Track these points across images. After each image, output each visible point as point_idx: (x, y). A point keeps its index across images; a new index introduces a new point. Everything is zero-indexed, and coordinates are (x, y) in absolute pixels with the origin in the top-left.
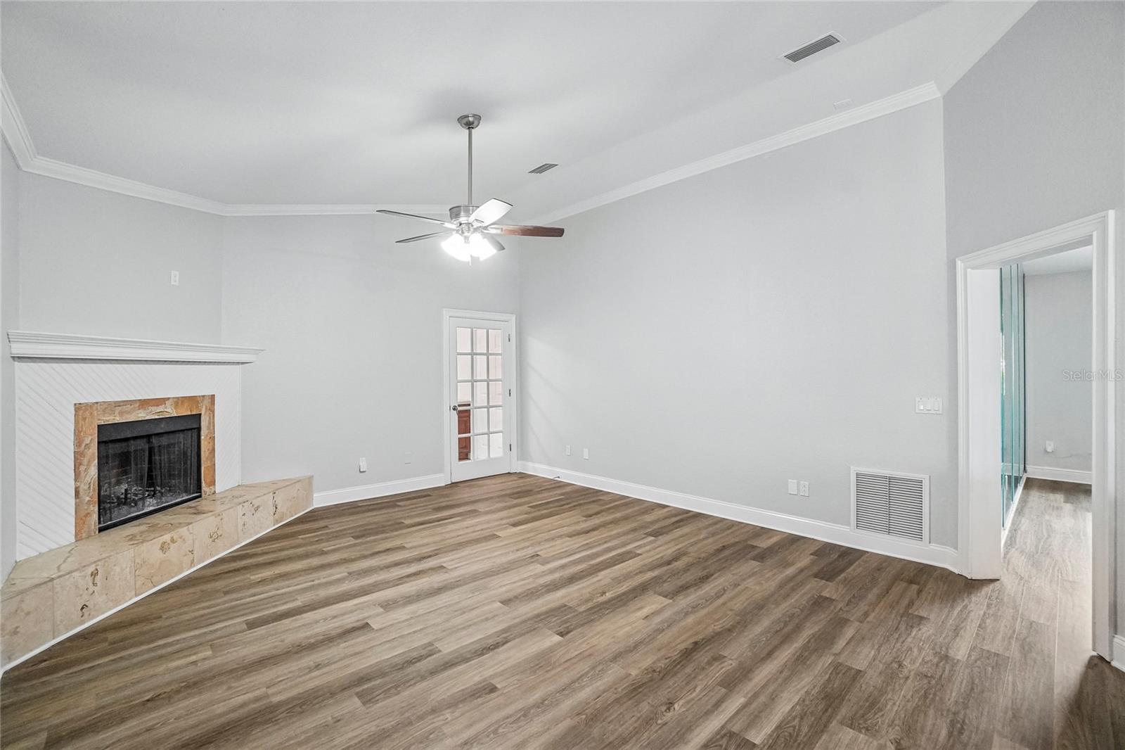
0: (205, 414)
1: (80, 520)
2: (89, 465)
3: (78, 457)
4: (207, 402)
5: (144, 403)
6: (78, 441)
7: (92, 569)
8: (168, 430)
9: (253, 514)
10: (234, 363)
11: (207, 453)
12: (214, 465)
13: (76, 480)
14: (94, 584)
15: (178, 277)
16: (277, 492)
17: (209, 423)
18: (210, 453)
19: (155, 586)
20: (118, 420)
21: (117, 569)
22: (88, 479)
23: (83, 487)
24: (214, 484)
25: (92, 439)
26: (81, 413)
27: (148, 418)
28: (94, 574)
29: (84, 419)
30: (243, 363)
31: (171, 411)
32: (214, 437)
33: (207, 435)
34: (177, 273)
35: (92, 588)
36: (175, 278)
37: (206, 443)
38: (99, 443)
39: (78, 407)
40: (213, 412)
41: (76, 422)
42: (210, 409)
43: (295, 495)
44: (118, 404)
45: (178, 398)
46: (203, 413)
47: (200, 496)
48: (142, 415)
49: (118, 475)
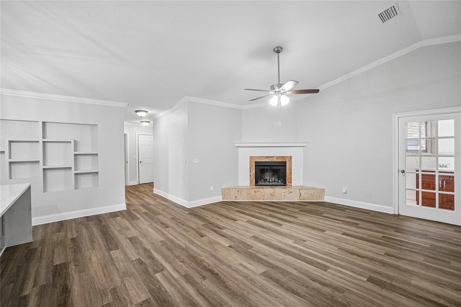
0: (288, 162)
1: (251, 182)
2: (253, 170)
3: (250, 168)
4: (289, 158)
5: (267, 157)
6: (251, 165)
7: (238, 190)
8: (274, 165)
9: (289, 194)
10: (300, 147)
11: (288, 173)
12: (291, 177)
13: (250, 173)
14: (238, 193)
15: (280, 123)
16: (301, 190)
17: (289, 165)
18: (290, 173)
19: (252, 200)
20: (260, 161)
21: (243, 192)
22: (253, 173)
23: (252, 175)
24: (291, 183)
25: (254, 164)
26: (251, 158)
27: (268, 161)
28: (238, 191)
29: (252, 160)
30: (303, 146)
31: (275, 160)
32: (291, 169)
33: (289, 168)
34: (280, 122)
35: (238, 194)
36: (279, 123)
37: (288, 170)
38: (255, 166)
39: (250, 157)
40: (291, 161)
41: (250, 160)
42: (290, 160)
43: (312, 193)
44: (260, 157)
45: (277, 156)
46: (287, 161)
47: (286, 185)
48: (266, 160)
49: (272, 175)
